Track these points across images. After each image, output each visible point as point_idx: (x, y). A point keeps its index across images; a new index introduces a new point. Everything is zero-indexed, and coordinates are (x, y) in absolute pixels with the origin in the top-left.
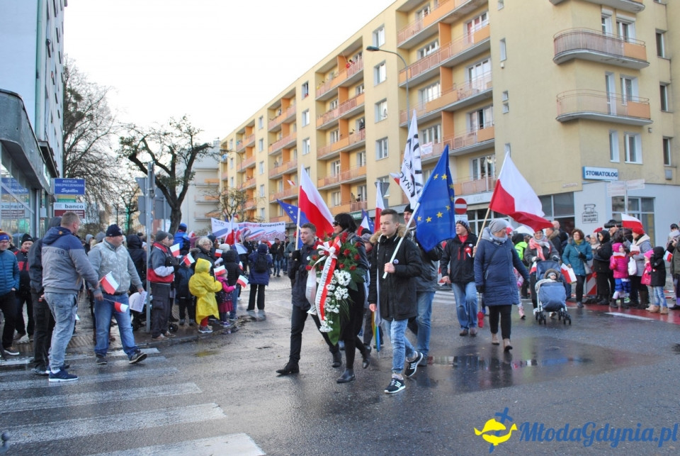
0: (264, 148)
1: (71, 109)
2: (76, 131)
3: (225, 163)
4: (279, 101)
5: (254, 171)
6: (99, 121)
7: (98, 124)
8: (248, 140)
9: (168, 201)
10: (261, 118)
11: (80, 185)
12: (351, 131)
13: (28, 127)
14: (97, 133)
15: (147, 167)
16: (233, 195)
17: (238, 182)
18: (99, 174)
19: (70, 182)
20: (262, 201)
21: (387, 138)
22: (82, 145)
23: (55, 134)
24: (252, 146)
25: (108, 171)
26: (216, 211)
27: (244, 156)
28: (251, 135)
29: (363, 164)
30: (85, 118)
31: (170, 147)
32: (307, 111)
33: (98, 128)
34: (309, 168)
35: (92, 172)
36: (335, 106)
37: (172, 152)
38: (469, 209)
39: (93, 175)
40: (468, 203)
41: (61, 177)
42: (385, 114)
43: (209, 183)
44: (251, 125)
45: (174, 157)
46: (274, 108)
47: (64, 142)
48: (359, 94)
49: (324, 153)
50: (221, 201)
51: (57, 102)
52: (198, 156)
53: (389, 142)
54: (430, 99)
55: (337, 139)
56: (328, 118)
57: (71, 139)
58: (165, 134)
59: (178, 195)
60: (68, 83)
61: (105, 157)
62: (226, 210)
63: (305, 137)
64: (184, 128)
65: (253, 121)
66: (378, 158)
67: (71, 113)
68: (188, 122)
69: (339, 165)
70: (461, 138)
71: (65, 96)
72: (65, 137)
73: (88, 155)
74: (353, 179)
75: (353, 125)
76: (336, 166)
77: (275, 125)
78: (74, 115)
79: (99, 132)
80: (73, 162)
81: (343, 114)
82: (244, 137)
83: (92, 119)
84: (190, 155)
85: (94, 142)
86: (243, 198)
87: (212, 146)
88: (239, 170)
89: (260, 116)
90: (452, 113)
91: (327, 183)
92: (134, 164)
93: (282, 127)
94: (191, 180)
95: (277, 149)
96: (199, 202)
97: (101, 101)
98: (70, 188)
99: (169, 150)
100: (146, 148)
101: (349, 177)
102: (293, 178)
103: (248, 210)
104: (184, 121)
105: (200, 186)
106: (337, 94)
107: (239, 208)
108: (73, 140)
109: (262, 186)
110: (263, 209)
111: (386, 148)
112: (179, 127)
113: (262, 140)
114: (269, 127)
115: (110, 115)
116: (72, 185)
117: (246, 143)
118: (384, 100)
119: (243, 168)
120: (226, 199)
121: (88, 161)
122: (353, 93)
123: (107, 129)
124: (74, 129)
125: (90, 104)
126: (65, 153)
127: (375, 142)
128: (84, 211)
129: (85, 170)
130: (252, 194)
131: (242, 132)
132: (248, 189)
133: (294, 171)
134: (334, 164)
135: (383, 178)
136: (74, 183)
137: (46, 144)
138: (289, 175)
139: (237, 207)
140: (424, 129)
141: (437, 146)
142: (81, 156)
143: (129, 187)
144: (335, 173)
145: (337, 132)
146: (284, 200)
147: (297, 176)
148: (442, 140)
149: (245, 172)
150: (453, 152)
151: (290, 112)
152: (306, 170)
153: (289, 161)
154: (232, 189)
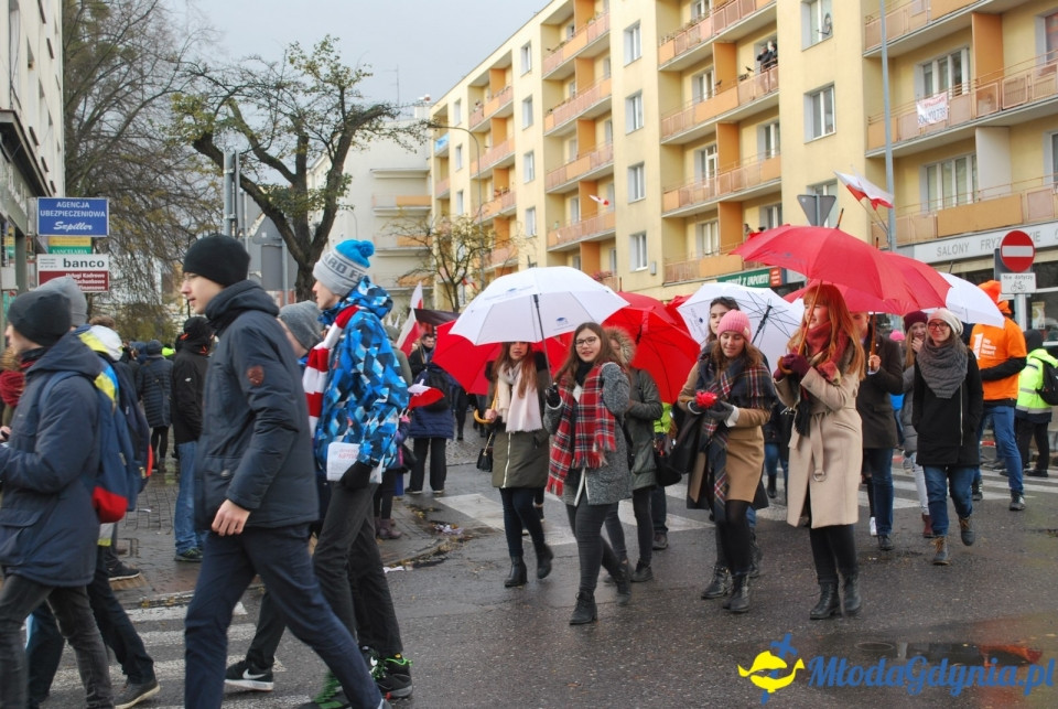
0: (534, 120)
1: (85, 36)
2: (96, 90)
3: (444, 159)
5: (511, 174)
6: (147, 64)
7: (146, 72)
8: (496, 100)
10: (526, 48)
11: (97, 214)
12: (743, 71)
14: (143, 92)
16: (459, 233)
17: (472, 201)
18: (150, 189)
20: (529, 246)
21: (832, 86)
22: (112, 120)
23: (42, 95)
24: (504, 115)
25: (170, 181)
26: (419, 271)
27: (488, 141)
28: (504, 89)
29: (773, 152)
30: (117, 58)
32: (637, 26)
33: (148, 80)
34: (641, 165)
35: (135, 183)
36: (703, 11)
38: (1041, 258)
40: (1037, 245)
41: (60, 193)
42: (828, 29)
44: (503, 66)
46: (557, 21)
47: (69, 114)
49: (676, 129)
50: (435, 252)
53: (839, 96)
55: (710, 93)
56: (686, 40)
57: (85, 109)
62: (442, 270)
63: (632, 91)
65: (509, 55)
66: (810, 138)
67: (85, 46)
68: (333, 56)
69: (715, 156)
70: (1023, 80)
72: (71, 103)
73: (123, 145)
74: (748, 190)
75: (748, 57)
76: (708, 158)
77: (561, 64)
78: (92, 50)
79: (148, 89)
80: (91, 159)
81: (723, 32)
82: (486, 93)
83: (131, 64)
85: (136, 113)
86: (484, 241)
87: (395, 111)
88: (477, 173)
89: (524, 43)
90: (998, 17)
93: (577, 67)
95: (565, 122)
96: (384, 250)
97: (150, 17)
98: (74, 221)
101: (739, 185)
102: (603, 192)
103: (498, 269)
107: (476, 263)
108: (90, 110)
109: (531, 210)
113: (529, 101)
114: (544, 66)
115: (172, 49)
117: (493, 108)
119: (484, 169)
120: (445, 243)
121: (127, 161)
123: (166, 81)
124: (93, 84)
125: (125, 24)
127: (802, 96)
128: (105, 273)
129: (121, 180)
130: (508, 230)
131: (482, 84)
132: (497, 218)
133: (608, 173)
134: (703, 153)
135: (821, 185)
136: (85, 209)
137: (12, 115)
138: (594, 183)
139: (468, 261)
140: (926, 60)
141: (960, 101)
142: (109, 147)
143: (214, 215)
144: (704, 176)
145: (709, 76)
146: (583, 243)
147: (613, 185)
148: (973, 86)
149: (491, 178)
150: (1002, 115)
151: (597, 28)
152: (633, 172)
153: (594, 150)
154: (460, 218)
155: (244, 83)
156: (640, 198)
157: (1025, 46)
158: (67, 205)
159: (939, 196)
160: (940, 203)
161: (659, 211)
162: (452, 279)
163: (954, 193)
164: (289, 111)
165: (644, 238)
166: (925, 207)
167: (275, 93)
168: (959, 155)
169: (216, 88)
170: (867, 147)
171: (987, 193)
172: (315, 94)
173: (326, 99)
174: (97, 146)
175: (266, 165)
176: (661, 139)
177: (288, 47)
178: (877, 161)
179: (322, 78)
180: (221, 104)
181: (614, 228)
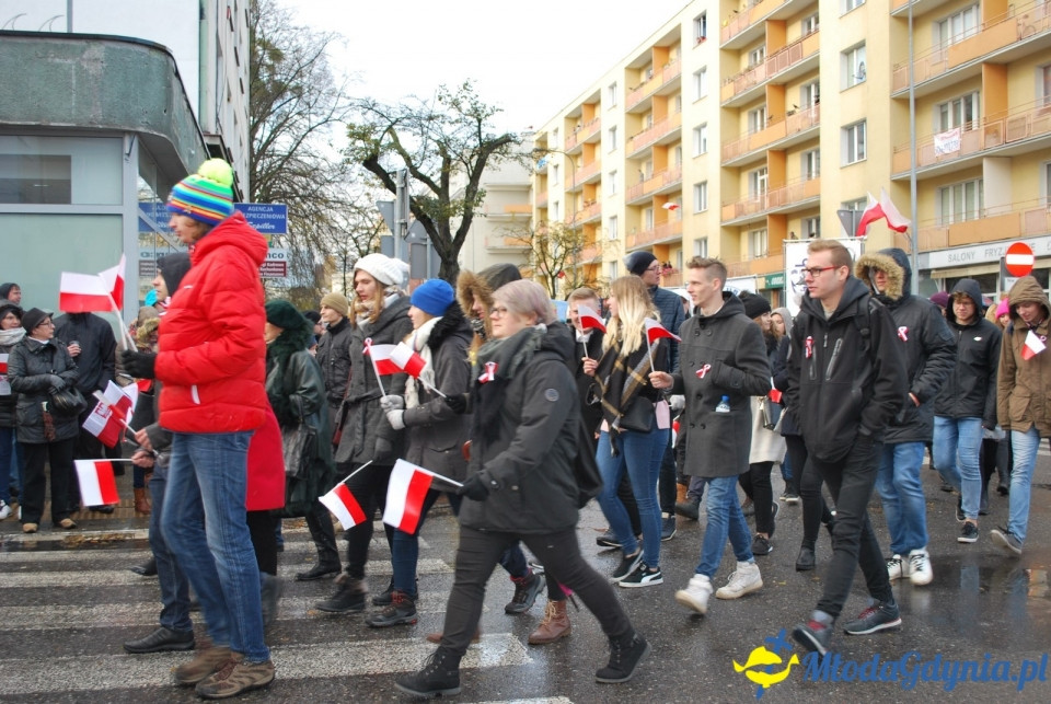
0: (617, 146)
1: (264, 76)
2: (272, 118)
3: (543, 176)
4: (649, 51)
5: (599, 190)
6: (313, 98)
7: (311, 104)
8: (587, 130)
9: (435, 245)
10: (613, 87)
11: (279, 217)
12: (790, 108)
13: (186, 107)
14: (309, 119)
15: (395, 181)
16: (558, 236)
17: (567, 210)
18: (316, 198)
19: (262, 209)
20: (613, 248)
21: (864, 121)
22: (283, 143)
23: (236, 122)
24: (593, 141)
25: (330, 191)
27: (580, 162)
28: (594, 120)
29: (814, 175)
30: (289, 93)
31: (438, 142)
32: (704, 70)
33: (312, 110)
34: (705, 183)
35: (301, 192)
36: (758, 59)
37: (443, 152)
38: (1037, 265)
39: (304, 198)
40: (1036, 254)
41: (246, 201)
42: (862, 74)
43: (513, 213)
44: (593, 101)
45: (447, 161)
46: (638, 66)
47: (252, 138)
48: (809, 34)
49: (735, 154)
50: (536, 247)
51: (238, 64)
52: (491, 159)
53: (869, 129)
54: (959, 38)
55: (762, 126)
56: (744, 82)
57: (264, 132)
58: (431, 118)
59: (453, 233)
60: (258, 29)
61: (324, 165)
62: (543, 265)
63: (698, 123)
64: (466, 106)
65: (598, 93)
66: (845, 163)
67: (264, 84)
68: (472, 95)
69: (765, 176)
70: (1023, 118)
71: (253, 53)
72: (253, 129)
73: (294, 163)
74: (793, 204)
75: (794, 97)
76: (760, 178)
77: (640, 100)
78: (269, 87)
79: (313, 118)
80: (267, 173)
81: (775, 76)
82: (579, 124)
83: (299, 96)
84: (476, 157)
85: (304, 136)
86: (575, 242)
87: (520, 139)
88: (570, 188)
89: (611, 83)
90: (1004, 67)
91: (740, 211)
92: (374, 174)
93: (654, 104)
94: (477, 205)
95: (644, 147)
96: (494, 249)
97: (317, 61)
98: (261, 221)
99: (438, 148)
100: (396, 145)
101: (785, 200)
103: (586, 265)
104: (465, 93)
105: (496, 221)
106: (762, 37)
107: (569, 260)
108: (267, 134)
109: (614, 218)
110: (614, 263)
111: (861, 142)
112: (456, 104)
113: (613, 130)
114: (627, 102)
115: (331, 86)
116: (264, 216)
117: (585, 135)
118: (861, 45)
119: (577, 184)
120: (543, 244)
121: (295, 173)
122: (795, 32)
123: (327, 112)
124: (270, 114)
125: (296, 67)
126: (255, 157)
127: (839, 130)
128: (284, 263)
129: (289, 189)
130: (594, 234)
131: (575, 115)
132: (587, 225)
133: (675, 190)
134: (756, 175)
135: (854, 202)
136: (269, 213)
137: (218, 139)
138: (665, 197)
139: (564, 258)
140: (942, 102)
141: (970, 136)
142: (282, 164)
143: (366, 219)
144: (756, 193)
145: (762, 111)
146: (656, 245)
147: (681, 199)
148: (982, 123)
149: (581, 192)
150: (1005, 147)
151: (670, 73)
152: (697, 189)
153: (666, 170)
154: (557, 223)
155: (403, 116)
156: (703, 210)
157: (1026, 91)
158: (256, 209)
159: (951, 212)
160: (951, 219)
161: (719, 220)
162: (551, 273)
163: (964, 211)
164: (437, 138)
165: (706, 241)
166: (939, 221)
167: (427, 124)
168: (969, 180)
169: (382, 119)
170: (893, 171)
171: (992, 211)
172: (459, 125)
173: (467, 128)
174: (271, 164)
175: (417, 180)
176: (721, 162)
177: (438, 88)
178: (902, 184)
179: (464, 111)
180: (385, 132)
181: (681, 233)
